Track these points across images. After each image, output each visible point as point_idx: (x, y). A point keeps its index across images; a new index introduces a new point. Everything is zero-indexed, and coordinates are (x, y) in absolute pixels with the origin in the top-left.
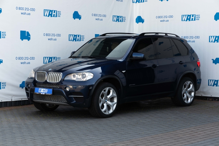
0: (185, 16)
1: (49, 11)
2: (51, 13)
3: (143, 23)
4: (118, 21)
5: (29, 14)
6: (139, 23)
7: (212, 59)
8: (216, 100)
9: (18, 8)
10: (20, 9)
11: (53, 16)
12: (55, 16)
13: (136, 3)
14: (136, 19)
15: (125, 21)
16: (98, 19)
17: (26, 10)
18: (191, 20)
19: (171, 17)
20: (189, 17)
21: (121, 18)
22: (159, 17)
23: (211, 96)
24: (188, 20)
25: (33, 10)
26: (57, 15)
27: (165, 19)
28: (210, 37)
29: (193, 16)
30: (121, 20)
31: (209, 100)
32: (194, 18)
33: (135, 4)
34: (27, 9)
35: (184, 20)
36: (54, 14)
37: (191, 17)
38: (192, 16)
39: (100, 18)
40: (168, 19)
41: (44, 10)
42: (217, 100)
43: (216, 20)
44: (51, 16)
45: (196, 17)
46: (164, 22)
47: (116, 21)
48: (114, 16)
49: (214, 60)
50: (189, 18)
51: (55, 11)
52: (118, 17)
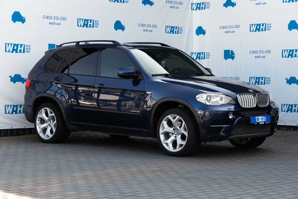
0: (254, 25)
1: (84, 20)
2: (86, 23)
3: (204, 35)
4: (173, 33)
5: (59, 24)
6: (200, 35)
7: (286, 79)
8: (290, 130)
9: (46, 17)
10: (47, 17)
11: (89, 26)
12: (92, 26)
13: (196, 10)
14: (196, 30)
15: (181, 33)
16: (147, 30)
17: (55, 19)
18: (261, 30)
19: (238, 26)
20: (258, 26)
21: (176, 29)
22: (223, 27)
23: (284, 125)
24: (257, 31)
25: (64, 19)
26: (94, 25)
27: (231, 30)
28: (284, 51)
29: (263, 26)
30: (176, 31)
31: (283, 129)
32: (264, 27)
33: (194, 11)
34: (57, 18)
35: (253, 31)
36: (90, 23)
37: (261, 27)
38: (261, 25)
39: (149, 29)
40: (234, 29)
41: (78, 19)
42: (292, 129)
43: (290, 30)
44: (87, 27)
45: (267, 26)
46: (229, 33)
47: (170, 33)
48: (168, 26)
49: (288, 79)
50: (259, 28)
51: (91, 20)
52: (172, 27)
